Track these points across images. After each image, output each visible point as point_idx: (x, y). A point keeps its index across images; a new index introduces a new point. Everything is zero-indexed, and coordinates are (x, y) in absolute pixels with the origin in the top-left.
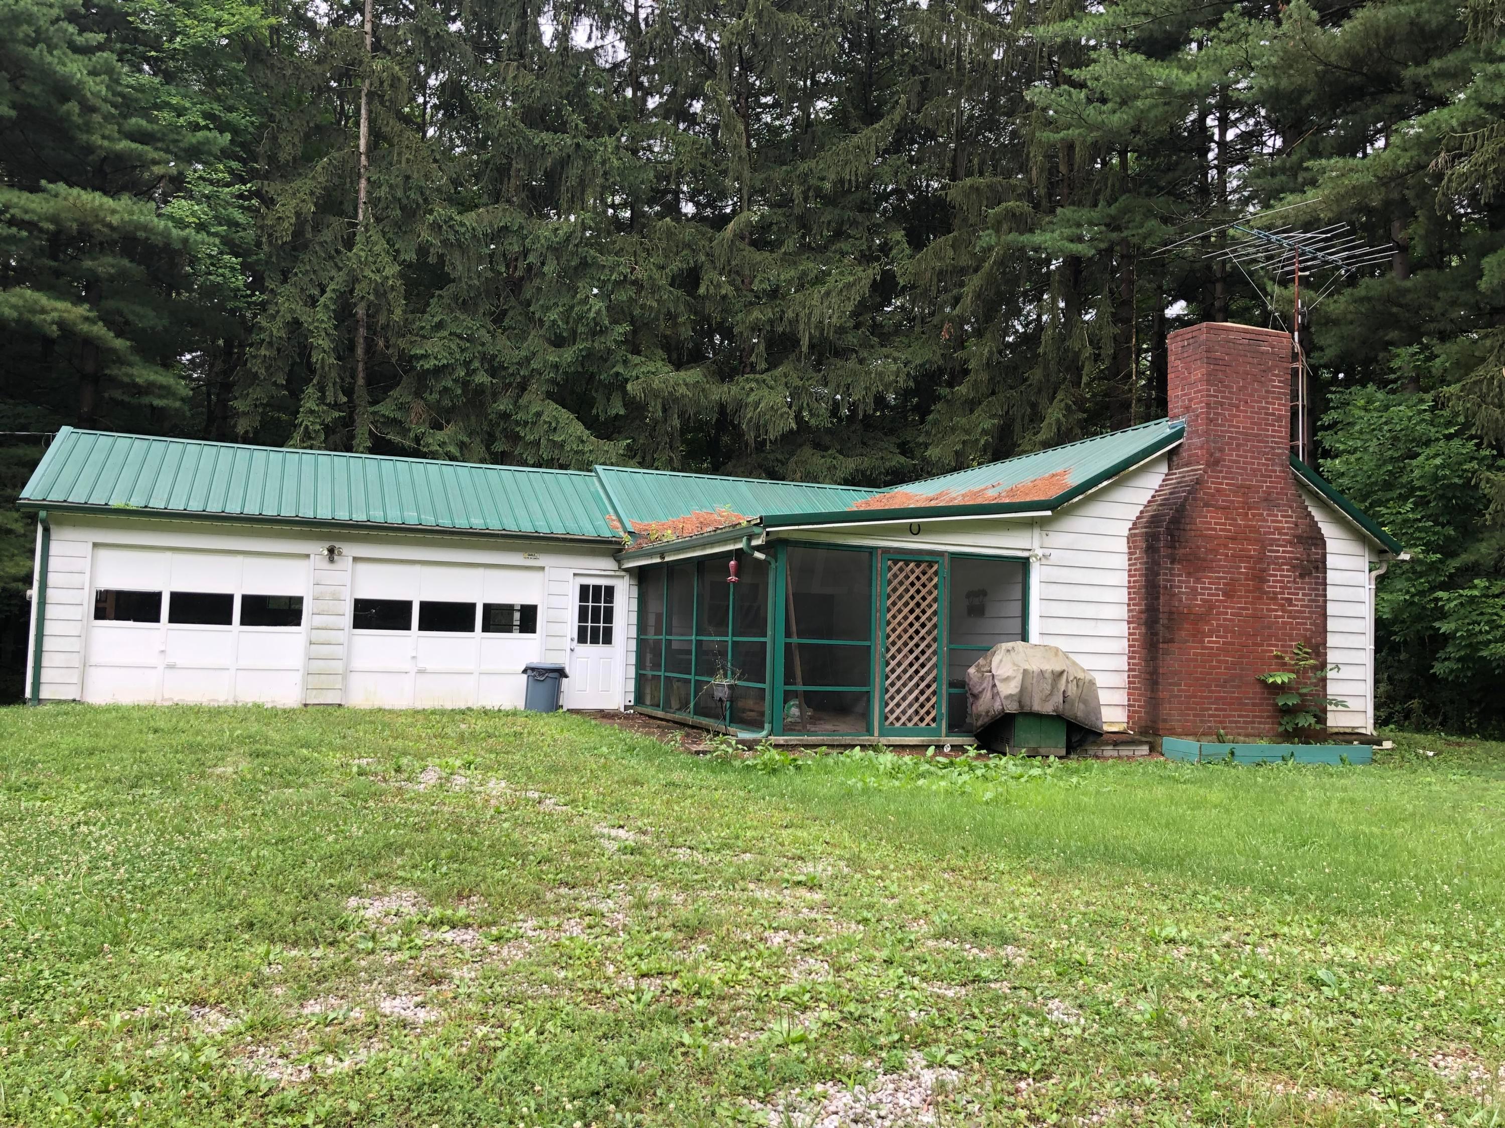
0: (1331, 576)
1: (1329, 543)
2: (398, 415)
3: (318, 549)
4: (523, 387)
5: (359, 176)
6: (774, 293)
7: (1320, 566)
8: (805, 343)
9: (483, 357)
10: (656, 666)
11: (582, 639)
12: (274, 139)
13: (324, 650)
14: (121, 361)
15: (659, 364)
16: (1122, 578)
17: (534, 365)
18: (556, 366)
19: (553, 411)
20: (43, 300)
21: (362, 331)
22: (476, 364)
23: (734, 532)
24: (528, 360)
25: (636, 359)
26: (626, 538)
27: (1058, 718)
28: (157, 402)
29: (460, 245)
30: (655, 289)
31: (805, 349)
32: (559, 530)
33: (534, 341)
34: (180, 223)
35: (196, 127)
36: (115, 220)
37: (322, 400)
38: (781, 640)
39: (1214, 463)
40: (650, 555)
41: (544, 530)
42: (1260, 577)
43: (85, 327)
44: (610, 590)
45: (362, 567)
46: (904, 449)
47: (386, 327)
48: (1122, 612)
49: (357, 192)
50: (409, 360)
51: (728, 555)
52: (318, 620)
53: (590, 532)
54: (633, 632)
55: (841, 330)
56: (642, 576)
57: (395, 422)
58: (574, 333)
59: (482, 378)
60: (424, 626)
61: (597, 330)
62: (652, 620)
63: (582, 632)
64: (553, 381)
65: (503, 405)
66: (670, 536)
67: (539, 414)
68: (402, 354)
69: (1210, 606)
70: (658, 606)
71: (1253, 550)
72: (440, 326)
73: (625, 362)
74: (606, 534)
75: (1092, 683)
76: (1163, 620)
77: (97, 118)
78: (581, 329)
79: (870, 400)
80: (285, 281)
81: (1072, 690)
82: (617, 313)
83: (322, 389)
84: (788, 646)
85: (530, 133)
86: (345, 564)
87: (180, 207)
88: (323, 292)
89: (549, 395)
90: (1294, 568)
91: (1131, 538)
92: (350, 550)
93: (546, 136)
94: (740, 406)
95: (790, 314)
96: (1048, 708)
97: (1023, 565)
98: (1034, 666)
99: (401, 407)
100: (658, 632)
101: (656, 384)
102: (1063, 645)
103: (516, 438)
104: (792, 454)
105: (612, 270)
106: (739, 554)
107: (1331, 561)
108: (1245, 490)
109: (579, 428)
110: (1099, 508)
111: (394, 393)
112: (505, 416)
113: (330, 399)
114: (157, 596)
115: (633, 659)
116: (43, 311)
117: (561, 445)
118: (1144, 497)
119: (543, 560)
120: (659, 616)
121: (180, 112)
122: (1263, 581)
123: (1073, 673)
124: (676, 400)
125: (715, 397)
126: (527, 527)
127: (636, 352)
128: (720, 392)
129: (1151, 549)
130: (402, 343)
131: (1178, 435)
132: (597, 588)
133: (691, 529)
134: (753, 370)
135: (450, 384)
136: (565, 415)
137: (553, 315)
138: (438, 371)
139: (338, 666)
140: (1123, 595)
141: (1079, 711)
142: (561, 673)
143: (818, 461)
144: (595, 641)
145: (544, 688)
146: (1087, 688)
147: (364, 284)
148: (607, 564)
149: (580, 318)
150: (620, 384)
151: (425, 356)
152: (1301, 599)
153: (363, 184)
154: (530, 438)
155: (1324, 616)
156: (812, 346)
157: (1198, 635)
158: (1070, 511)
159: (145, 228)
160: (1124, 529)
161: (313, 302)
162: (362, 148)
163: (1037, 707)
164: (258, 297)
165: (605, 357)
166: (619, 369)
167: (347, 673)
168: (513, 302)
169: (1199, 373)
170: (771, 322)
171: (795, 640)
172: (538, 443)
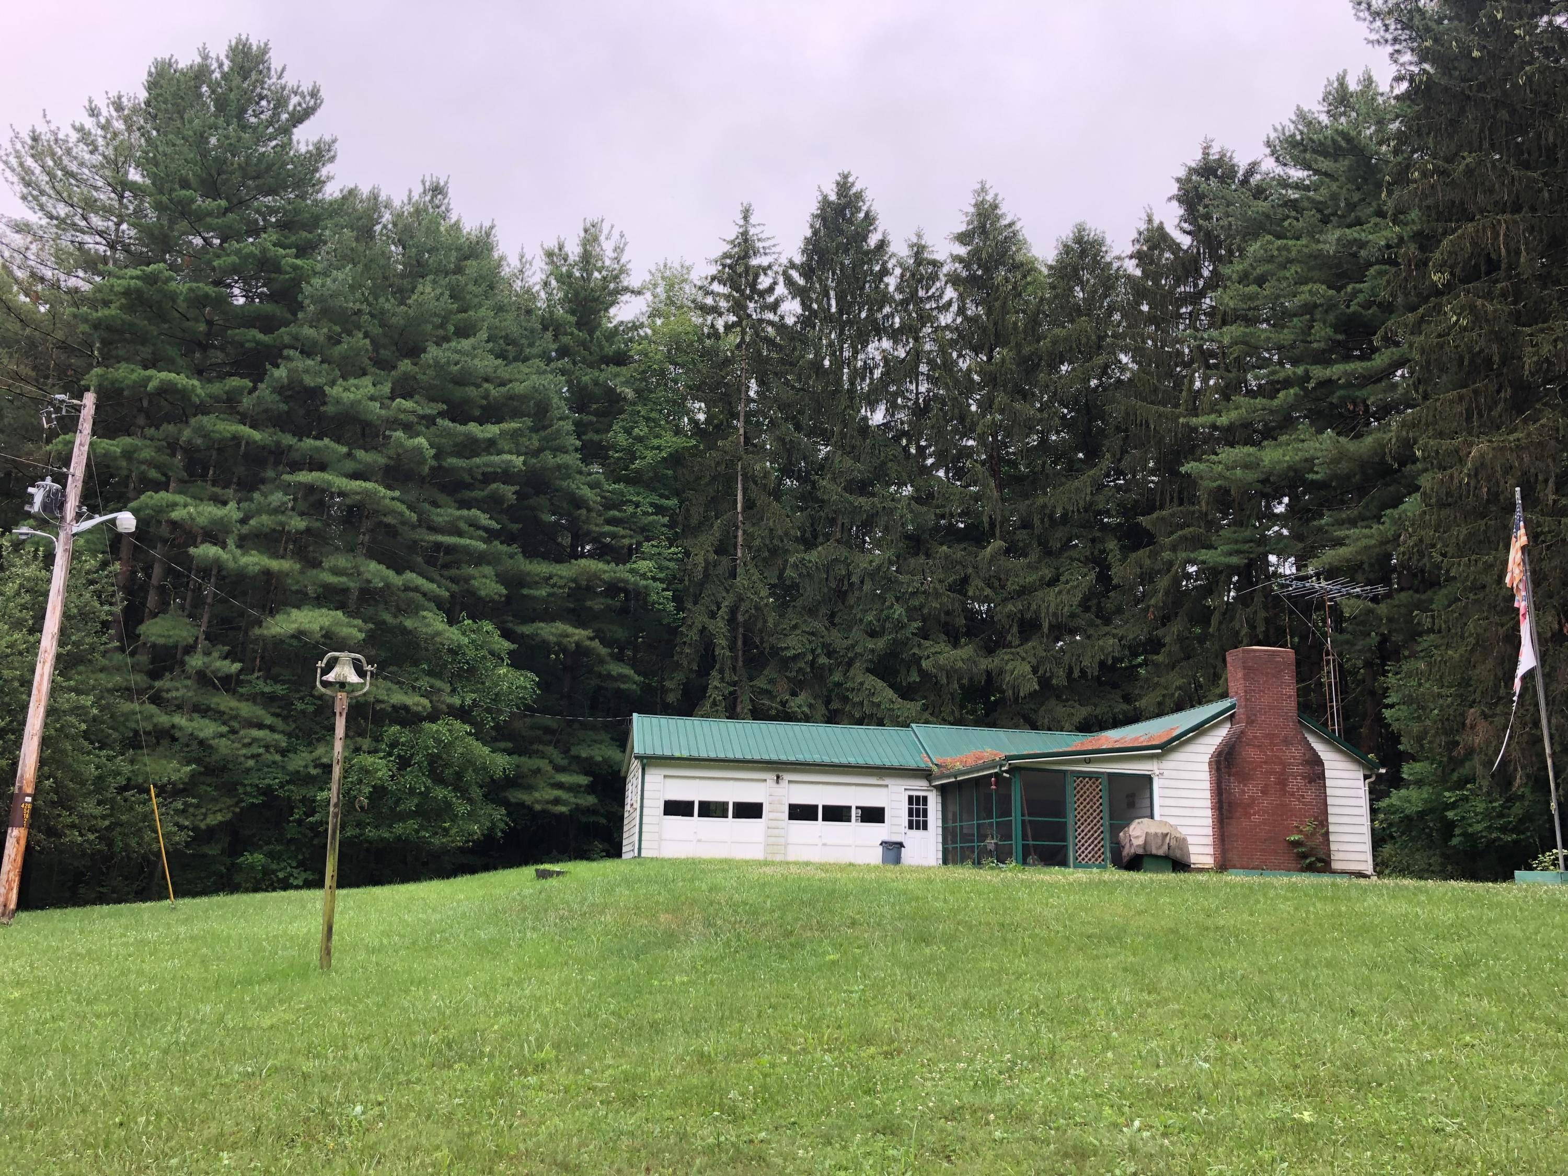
0: (1328, 783)
1: (1327, 765)
2: (769, 687)
3: (770, 776)
4: (850, 664)
5: (737, 528)
6: (1024, 591)
7: (1322, 776)
8: (1046, 626)
9: (824, 645)
10: (954, 842)
11: (911, 827)
12: (688, 510)
13: (776, 832)
14: (602, 662)
15: (943, 645)
16: (1207, 785)
17: (858, 649)
18: (873, 651)
19: (872, 681)
20: (570, 629)
21: (741, 630)
22: (819, 651)
23: (993, 764)
24: (853, 646)
25: (927, 643)
26: (935, 768)
27: (1166, 858)
28: (623, 686)
29: (809, 575)
30: (937, 595)
31: (1046, 630)
32: (896, 764)
33: (856, 633)
34: (644, 576)
35: (645, 513)
36: (605, 577)
37: (722, 680)
38: (1019, 818)
39: (1250, 722)
40: (948, 777)
41: (888, 764)
42: (1282, 783)
43: (588, 643)
44: (925, 798)
45: (793, 786)
46: (1127, 699)
47: (761, 631)
48: (1208, 804)
49: (736, 537)
50: (775, 651)
51: (991, 775)
52: (772, 815)
53: (913, 765)
54: (940, 823)
55: (1073, 616)
56: (943, 790)
57: (768, 692)
58: (883, 628)
59: (823, 660)
60: (825, 819)
61: (900, 626)
62: (950, 816)
63: (911, 823)
64: (871, 661)
65: (837, 677)
66: (959, 766)
67: (862, 684)
68: (772, 648)
69: (1253, 799)
70: (954, 808)
71: (1278, 768)
72: (795, 627)
73: (919, 645)
74: (923, 766)
75: (1184, 840)
76: (1225, 806)
77: (594, 514)
78: (888, 625)
79: (1096, 666)
80: (695, 603)
81: (1173, 843)
82: (911, 611)
83: (721, 671)
84: (1023, 822)
85: (851, 498)
86: (784, 784)
87: (644, 565)
88: (719, 608)
89: (868, 670)
90: (1304, 778)
91: (1210, 763)
92: (787, 777)
93: (862, 500)
94: (1001, 672)
95: (1034, 607)
96: (1161, 852)
97: (1147, 780)
98: (1152, 830)
99: (771, 681)
100: (954, 821)
101: (942, 660)
102: (1172, 821)
103: (845, 699)
104: (1042, 704)
105: (908, 585)
106: (996, 775)
107: (1328, 774)
108: (1271, 736)
109: (890, 693)
110: (1191, 748)
111: (766, 672)
112: (839, 685)
113: (727, 678)
114: (692, 803)
115: (940, 839)
116: (567, 636)
117: (878, 705)
118: (1219, 740)
119: (887, 781)
120: (954, 814)
121: (637, 505)
122: (1285, 785)
123: (1174, 834)
124: (956, 671)
125: (983, 667)
126: (878, 763)
127: (926, 638)
128: (985, 663)
129: (1218, 769)
130: (773, 640)
131: (1232, 707)
132: (918, 798)
133: (971, 762)
134: (1010, 645)
135: (803, 665)
136: (880, 684)
137: (870, 617)
138: (795, 658)
139: (782, 840)
140: (1208, 794)
141: (1178, 854)
142: (901, 845)
143: (1060, 710)
144: (918, 828)
145: (892, 854)
146: (1182, 843)
147: (747, 603)
148: (923, 783)
149: (888, 618)
150: (917, 660)
151: (787, 648)
152: (1309, 795)
153: (740, 533)
154: (856, 699)
155: (1326, 805)
156: (1051, 627)
157: (1248, 815)
158: (1174, 749)
159: (623, 581)
160: (1207, 758)
161: (713, 615)
162: (739, 509)
163: (1154, 852)
164: (681, 615)
165: (905, 643)
166: (916, 650)
167: (786, 845)
168: (841, 606)
169: (1240, 675)
170: (1021, 611)
171: (1027, 818)
172: (862, 703)
